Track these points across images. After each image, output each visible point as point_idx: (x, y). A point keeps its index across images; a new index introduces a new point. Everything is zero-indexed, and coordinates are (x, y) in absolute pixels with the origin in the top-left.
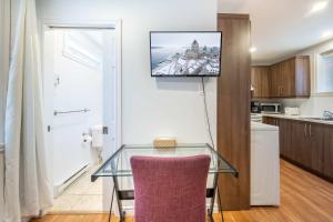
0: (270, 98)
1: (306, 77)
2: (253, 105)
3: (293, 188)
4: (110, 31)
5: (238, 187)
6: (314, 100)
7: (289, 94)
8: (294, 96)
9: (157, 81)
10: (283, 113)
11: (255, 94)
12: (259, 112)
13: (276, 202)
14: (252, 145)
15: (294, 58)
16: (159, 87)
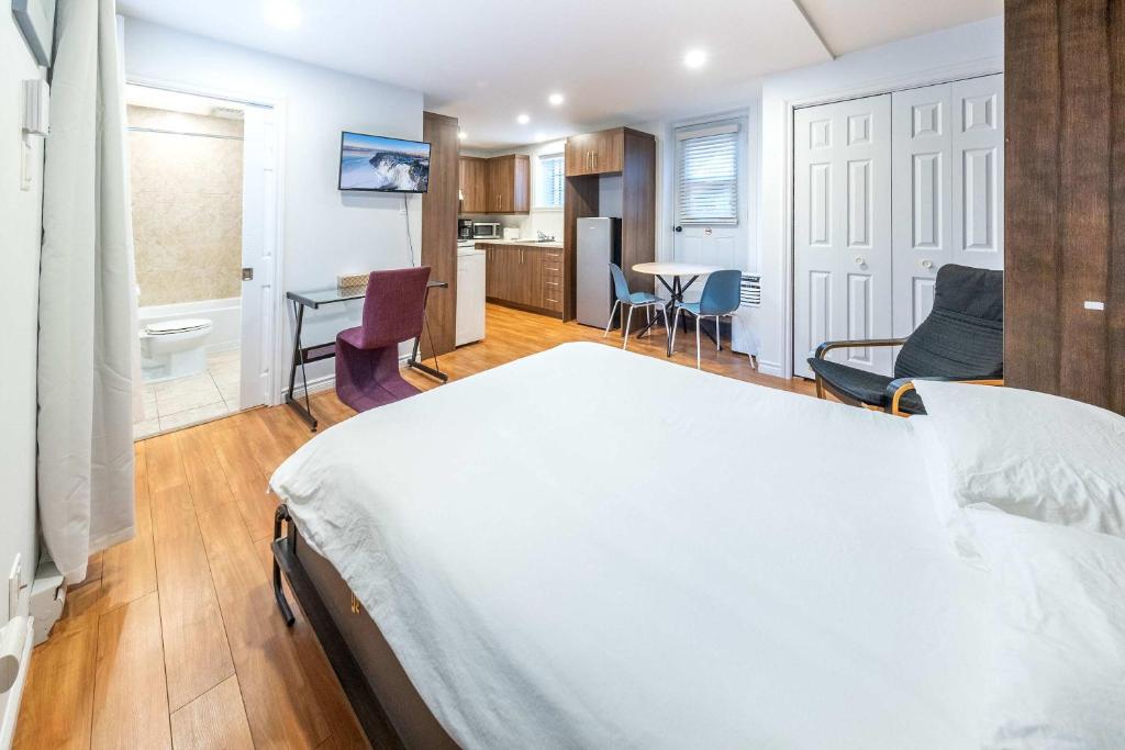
0: (487, 213)
1: (525, 184)
2: (461, 226)
3: (500, 326)
4: (267, 110)
5: (443, 327)
6: (533, 216)
7: (508, 210)
8: (513, 212)
9: (343, 194)
10: (502, 237)
11: (466, 208)
12: (471, 238)
13: (481, 336)
14: (459, 273)
15: (513, 157)
16: (346, 204)
